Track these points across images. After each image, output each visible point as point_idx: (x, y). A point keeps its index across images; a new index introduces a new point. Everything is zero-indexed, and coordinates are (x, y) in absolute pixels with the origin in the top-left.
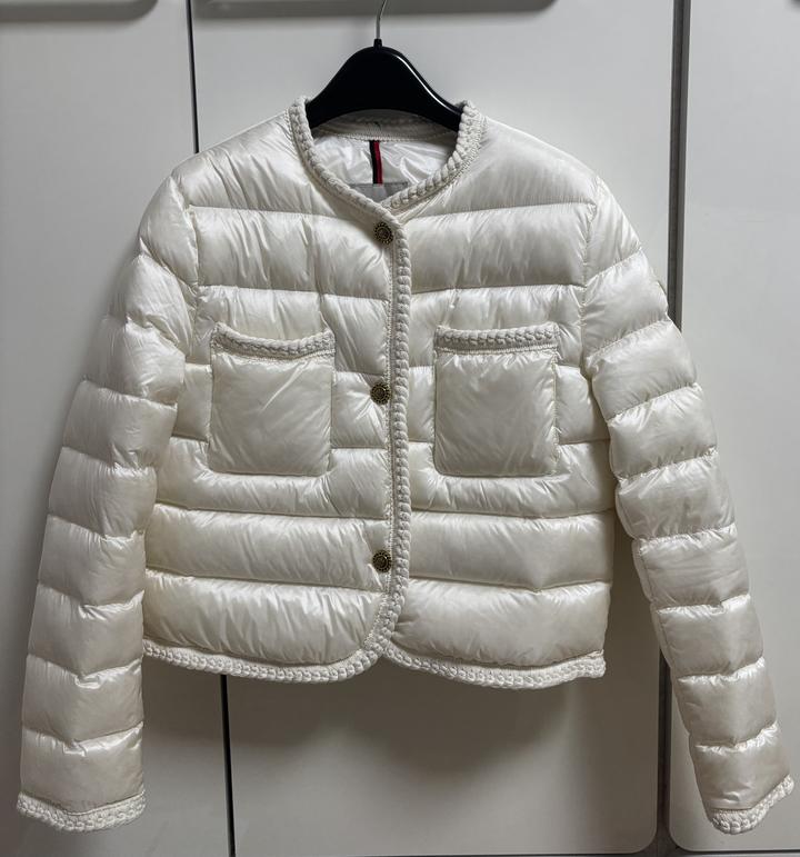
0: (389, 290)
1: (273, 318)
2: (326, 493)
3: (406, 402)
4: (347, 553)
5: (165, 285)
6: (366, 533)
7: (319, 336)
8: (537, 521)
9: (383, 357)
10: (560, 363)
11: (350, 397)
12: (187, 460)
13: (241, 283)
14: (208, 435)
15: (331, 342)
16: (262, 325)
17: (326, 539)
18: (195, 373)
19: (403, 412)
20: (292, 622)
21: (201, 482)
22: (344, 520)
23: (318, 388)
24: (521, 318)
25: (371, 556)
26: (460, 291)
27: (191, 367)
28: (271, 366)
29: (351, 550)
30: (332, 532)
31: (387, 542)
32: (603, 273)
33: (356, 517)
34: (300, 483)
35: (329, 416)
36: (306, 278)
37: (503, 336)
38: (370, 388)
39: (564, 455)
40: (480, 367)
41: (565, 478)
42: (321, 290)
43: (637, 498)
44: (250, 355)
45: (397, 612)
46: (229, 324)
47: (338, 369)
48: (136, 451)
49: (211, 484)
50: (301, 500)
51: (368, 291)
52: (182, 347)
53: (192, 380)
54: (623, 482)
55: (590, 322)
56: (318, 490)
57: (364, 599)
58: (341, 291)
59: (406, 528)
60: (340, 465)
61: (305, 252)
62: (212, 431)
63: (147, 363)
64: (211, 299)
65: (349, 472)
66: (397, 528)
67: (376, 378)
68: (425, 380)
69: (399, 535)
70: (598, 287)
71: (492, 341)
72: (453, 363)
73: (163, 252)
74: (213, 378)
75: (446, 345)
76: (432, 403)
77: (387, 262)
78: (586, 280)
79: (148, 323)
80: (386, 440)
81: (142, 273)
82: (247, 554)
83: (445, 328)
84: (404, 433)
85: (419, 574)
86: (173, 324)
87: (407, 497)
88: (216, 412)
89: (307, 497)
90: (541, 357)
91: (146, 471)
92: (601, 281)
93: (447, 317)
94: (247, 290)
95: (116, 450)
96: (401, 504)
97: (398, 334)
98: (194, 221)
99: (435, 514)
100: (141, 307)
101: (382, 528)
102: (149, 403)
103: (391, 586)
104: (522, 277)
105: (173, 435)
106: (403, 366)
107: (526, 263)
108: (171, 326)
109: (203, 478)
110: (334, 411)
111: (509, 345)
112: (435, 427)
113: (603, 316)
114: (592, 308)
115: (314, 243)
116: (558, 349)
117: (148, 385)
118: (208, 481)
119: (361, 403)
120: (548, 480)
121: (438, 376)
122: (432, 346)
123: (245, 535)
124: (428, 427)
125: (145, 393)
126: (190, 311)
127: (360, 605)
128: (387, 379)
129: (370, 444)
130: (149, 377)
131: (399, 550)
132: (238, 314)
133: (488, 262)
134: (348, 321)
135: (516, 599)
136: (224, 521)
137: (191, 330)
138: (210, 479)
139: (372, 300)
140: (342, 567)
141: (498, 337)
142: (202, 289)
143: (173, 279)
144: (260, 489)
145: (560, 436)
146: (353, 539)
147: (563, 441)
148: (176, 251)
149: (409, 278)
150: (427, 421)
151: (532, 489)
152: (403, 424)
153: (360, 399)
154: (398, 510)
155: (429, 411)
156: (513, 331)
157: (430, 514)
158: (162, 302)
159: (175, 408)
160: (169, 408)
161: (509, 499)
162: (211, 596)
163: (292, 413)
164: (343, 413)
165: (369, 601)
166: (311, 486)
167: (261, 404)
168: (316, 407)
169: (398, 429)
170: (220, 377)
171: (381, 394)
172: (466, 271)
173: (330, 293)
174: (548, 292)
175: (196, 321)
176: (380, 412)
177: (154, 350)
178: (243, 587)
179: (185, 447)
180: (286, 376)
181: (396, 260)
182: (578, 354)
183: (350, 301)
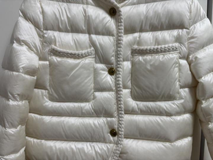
0: (115, 32)
1: (72, 43)
2: (93, 108)
3: (122, 74)
4: (101, 130)
5: (29, 28)
6: (108, 122)
7: (89, 50)
8: (172, 117)
9: (113, 58)
10: (180, 58)
11: (101, 73)
12: (41, 97)
13: (60, 30)
14: (48, 88)
15: (94, 52)
16: (67, 46)
17: (93, 126)
18: (43, 65)
19: (121, 78)
20: (81, 155)
21: (46, 105)
22: (99, 118)
23: (89, 70)
24: (165, 42)
25: (109, 131)
26: (141, 33)
27: (41, 62)
28: (71, 61)
29: (102, 129)
30: (95, 122)
31: (115, 126)
32: (195, 25)
33: (104, 117)
34: (83, 105)
35: (93, 80)
36: (84, 28)
37: (159, 48)
38: (108, 70)
39: (182, 93)
40: (151, 60)
41: (182, 101)
42: (89, 33)
43: (209, 108)
44: (64, 57)
45: (119, 151)
46: (55, 45)
47: (96, 63)
48: (18, 95)
49: (50, 106)
50: (83, 111)
51: (107, 33)
52: (37, 54)
53: (42, 67)
54: (204, 102)
55: (192, 43)
56: (90, 107)
57: (107, 147)
58: (97, 33)
59: (122, 121)
60: (98, 98)
61: (84, 18)
62: (50, 86)
63: (22, 58)
64: (48, 36)
65: (101, 101)
66: (119, 121)
67: (110, 66)
68: (128, 66)
69: (120, 123)
70: (194, 29)
71: (155, 50)
72: (139, 59)
73: (28, 15)
74: (50, 66)
75: (136, 53)
76: (130, 75)
77: (114, 22)
78: (190, 27)
79: (22, 43)
80: (114, 89)
81: (20, 23)
82: (64, 132)
83: (136, 47)
84: (121, 86)
85: (127, 137)
86: (33, 45)
87: (123, 109)
88: (51, 79)
89: (85, 110)
90: (174, 56)
91: (24, 102)
92: (195, 28)
93: (136, 43)
94: (62, 33)
95: (9, 94)
96: (120, 112)
97: (119, 49)
98: (41, 4)
99: (132, 115)
100: (20, 37)
101: (113, 121)
102: (23, 75)
103: (117, 142)
104: (165, 27)
105: (35, 88)
106: (121, 61)
107: (167, 21)
108: (32, 45)
109: (47, 104)
110: (95, 78)
111: (161, 52)
112: (131, 83)
113: (196, 40)
114: (192, 38)
115: (87, 15)
116: (180, 53)
117: (22, 67)
118: (49, 105)
119: (105, 75)
120: (176, 102)
121: (133, 64)
122: (130, 53)
123: (63, 125)
124: (129, 84)
125: (21, 71)
126: (40, 40)
127: (105, 149)
128: (114, 66)
129: (108, 90)
130: (22, 64)
131: (120, 129)
132: (59, 42)
133: (152, 21)
134: (100, 44)
135: (164, 145)
136: (55, 119)
137: (41, 48)
138: (50, 104)
139: (109, 37)
140: (99, 135)
141: (157, 49)
142: (45, 31)
143: (32, 26)
144: (68, 107)
145: (180, 85)
146: (103, 125)
147: (182, 87)
148: (33, 15)
149: (123, 27)
150: (129, 81)
151: (170, 105)
152: (121, 82)
153: (104, 74)
154: (119, 114)
155: (129, 78)
156: (163, 46)
157: (130, 115)
158: (28, 35)
159: (35, 78)
160: (32, 77)
161: (161, 110)
162: (51, 147)
163: (79, 79)
164: (99, 79)
165: (109, 147)
166: (87, 106)
167: (68, 75)
168: (88, 76)
169: (119, 84)
170: (52, 66)
171: (112, 72)
172: (144, 25)
173: (93, 34)
174: (175, 32)
175: (43, 44)
176: (112, 78)
177: (25, 54)
178: (63, 143)
179: (40, 92)
180: (77, 65)
181: (118, 21)
182: (186, 55)
183: (100, 37)
